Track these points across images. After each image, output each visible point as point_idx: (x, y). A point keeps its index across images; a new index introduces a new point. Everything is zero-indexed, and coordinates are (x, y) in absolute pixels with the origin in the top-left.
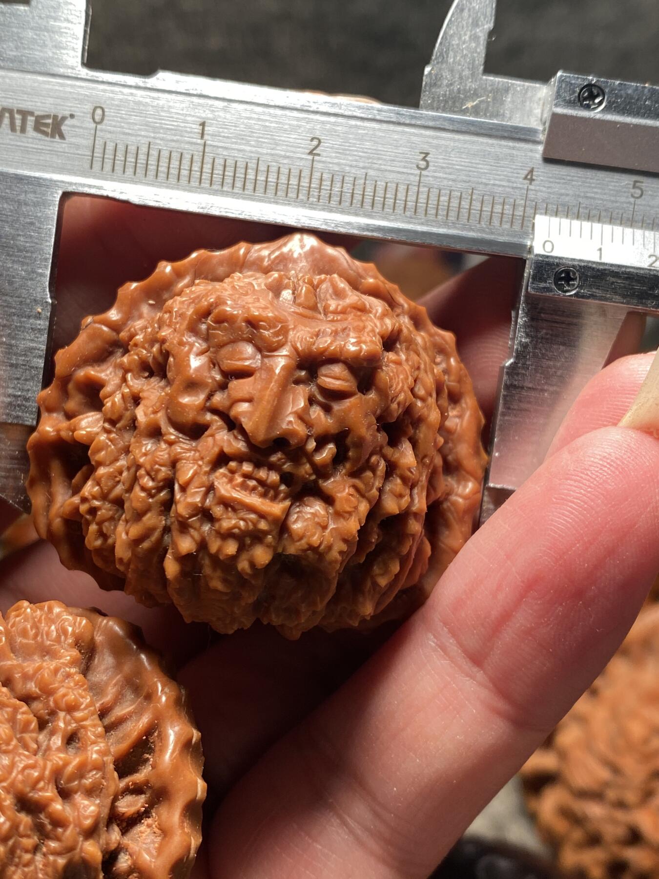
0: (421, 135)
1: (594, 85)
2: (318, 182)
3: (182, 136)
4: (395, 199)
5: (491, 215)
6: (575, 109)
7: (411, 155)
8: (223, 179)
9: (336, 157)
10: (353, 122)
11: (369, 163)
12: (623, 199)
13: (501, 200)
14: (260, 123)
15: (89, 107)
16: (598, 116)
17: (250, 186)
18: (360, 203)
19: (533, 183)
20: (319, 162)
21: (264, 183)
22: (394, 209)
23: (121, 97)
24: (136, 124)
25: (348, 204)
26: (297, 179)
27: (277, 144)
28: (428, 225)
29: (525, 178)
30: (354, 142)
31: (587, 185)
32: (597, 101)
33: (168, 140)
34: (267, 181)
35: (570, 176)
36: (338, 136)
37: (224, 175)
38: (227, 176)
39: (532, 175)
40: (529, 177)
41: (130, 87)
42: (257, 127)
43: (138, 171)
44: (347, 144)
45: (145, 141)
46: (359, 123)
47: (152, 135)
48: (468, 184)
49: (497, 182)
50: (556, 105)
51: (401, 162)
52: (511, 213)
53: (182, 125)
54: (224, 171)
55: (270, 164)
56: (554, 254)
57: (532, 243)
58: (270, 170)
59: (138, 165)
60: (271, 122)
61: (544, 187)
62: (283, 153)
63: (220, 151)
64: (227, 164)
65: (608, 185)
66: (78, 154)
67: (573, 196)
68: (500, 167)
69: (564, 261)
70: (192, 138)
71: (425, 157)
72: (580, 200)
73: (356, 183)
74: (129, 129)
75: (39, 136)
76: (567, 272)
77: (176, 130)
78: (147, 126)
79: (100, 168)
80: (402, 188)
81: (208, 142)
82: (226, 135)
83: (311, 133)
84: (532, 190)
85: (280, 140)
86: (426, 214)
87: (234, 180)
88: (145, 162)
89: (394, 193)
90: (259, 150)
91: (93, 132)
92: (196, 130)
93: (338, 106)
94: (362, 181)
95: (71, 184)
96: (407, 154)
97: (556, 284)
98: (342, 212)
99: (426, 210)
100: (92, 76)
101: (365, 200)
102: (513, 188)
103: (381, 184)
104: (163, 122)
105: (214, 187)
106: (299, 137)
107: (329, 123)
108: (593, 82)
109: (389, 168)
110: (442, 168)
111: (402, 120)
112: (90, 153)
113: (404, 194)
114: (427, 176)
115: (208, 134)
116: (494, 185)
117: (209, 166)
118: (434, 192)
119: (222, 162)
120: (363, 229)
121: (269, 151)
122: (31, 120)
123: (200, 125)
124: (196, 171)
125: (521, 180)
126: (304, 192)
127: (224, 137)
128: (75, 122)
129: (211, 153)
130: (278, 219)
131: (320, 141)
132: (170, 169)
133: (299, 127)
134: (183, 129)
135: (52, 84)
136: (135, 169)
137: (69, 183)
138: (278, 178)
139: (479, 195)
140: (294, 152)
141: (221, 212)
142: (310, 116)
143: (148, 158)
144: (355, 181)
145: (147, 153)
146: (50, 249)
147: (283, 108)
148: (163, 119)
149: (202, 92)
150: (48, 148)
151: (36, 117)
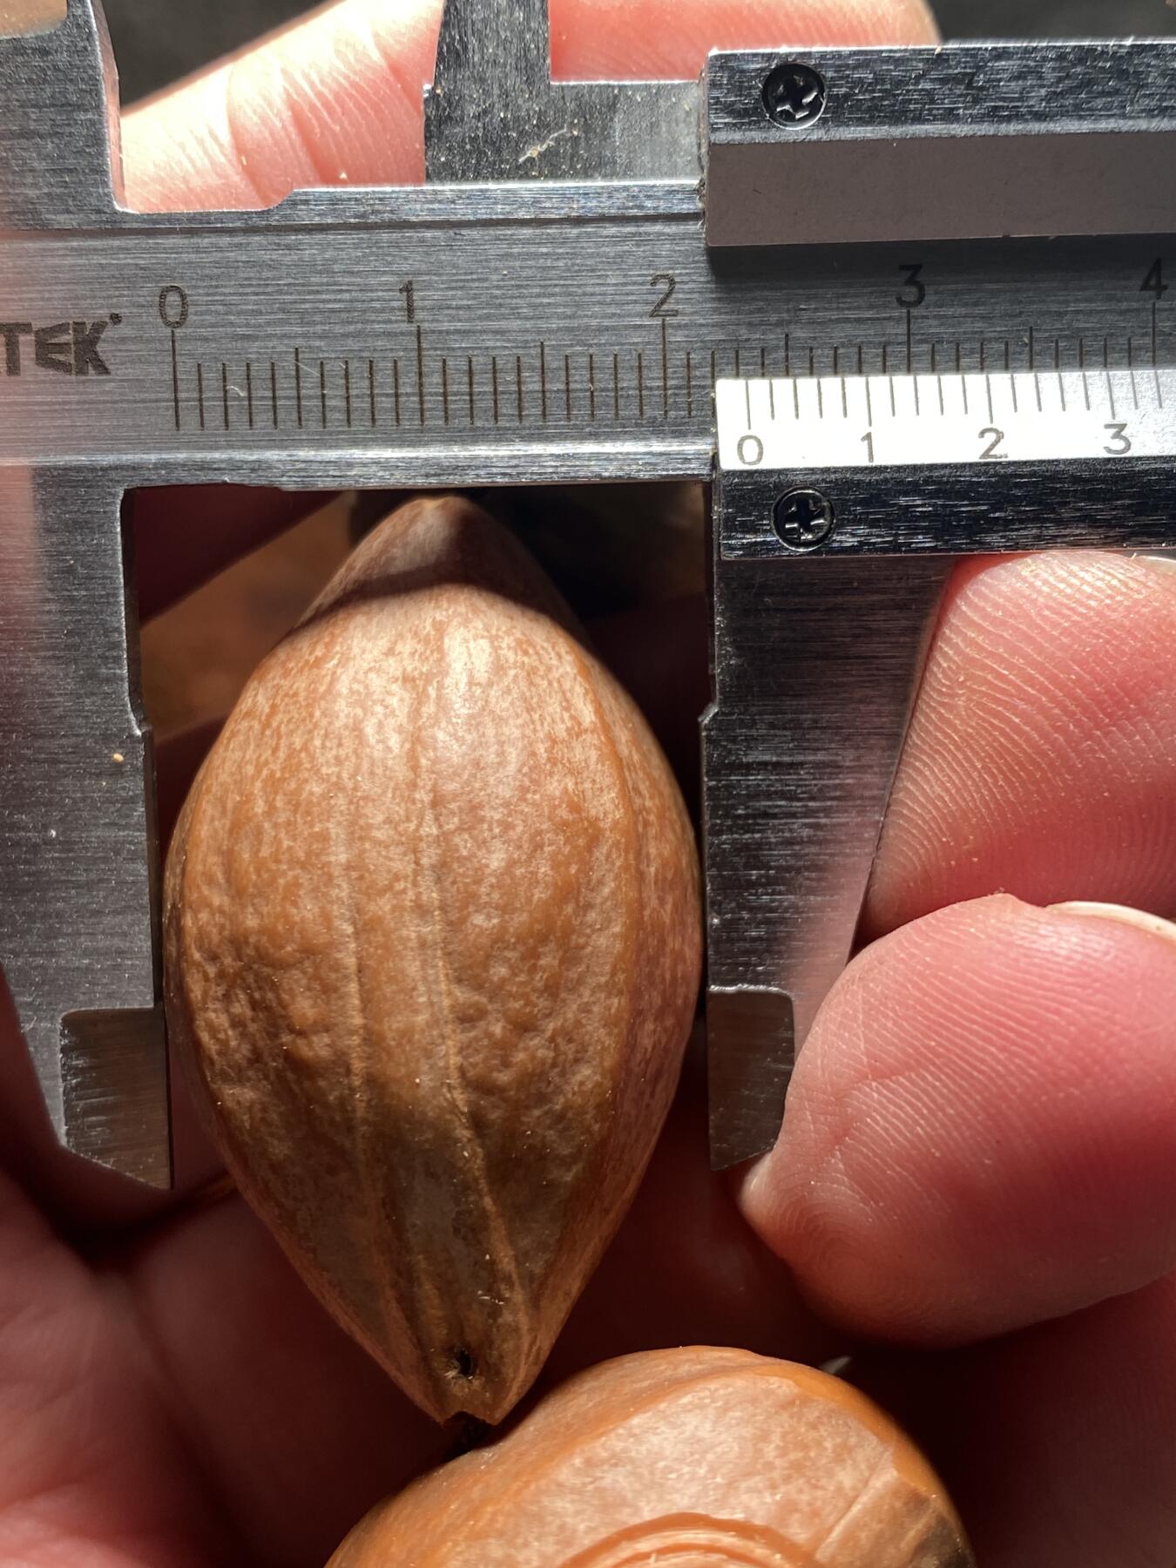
2: (683, 372)
3: (365, 322)
8: (471, 401)
9: (716, 311)
11: (790, 310)
13: (1099, 344)
14: (531, 263)
15: (148, 292)
17: (532, 407)
20: (679, 327)
21: (564, 396)
23: (215, 257)
24: (259, 313)
26: (635, 375)
27: (578, 305)
33: (335, 337)
34: (568, 391)
37: (471, 394)
38: (479, 394)
42: (526, 273)
43: (281, 415)
45: (285, 347)
47: (300, 330)
48: (1018, 320)
49: (1083, 306)
53: (359, 295)
54: (471, 383)
55: (568, 351)
58: (572, 365)
59: (280, 403)
60: (559, 257)
62: (594, 322)
63: (454, 342)
64: (474, 368)
66: (143, 401)
70: (390, 321)
71: (914, 275)
73: (767, 362)
74: (248, 325)
75: (51, 373)
77: (350, 311)
78: (285, 311)
79: (198, 424)
80: (874, 355)
81: (425, 326)
82: (465, 302)
83: (650, 267)
85: (585, 294)
87: (495, 400)
88: (293, 393)
90: (543, 325)
91: (168, 346)
92: (395, 304)
94: (781, 355)
95: (139, 468)
102: (1121, 313)
103: (825, 355)
104: (319, 297)
105: (456, 424)
106: (624, 280)
109: (836, 314)
110: (956, 293)
112: (169, 395)
114: (925, 317)
115: (423, 309)
116: (1077, 312)
117: (437, 379)
118: (946, 351)
119: (462, 364)
121: (562, 323)
122: (26, 341)
123: (401, 291)
124: (409, 394)
126: (655, 400)
127: (458, 308)
128: (124, 330)
129: (436, 349)
130: (606, 470)
131: (672, 282)
132: (352, 400)
133: (621, 257)
134: (365, 305)
135: (61, 253)
136: (275, 413)
137: (134, 468)
138: (592, 380)
139: (1047, 340)
140: (620, 316)
141: (478, 476)
142: (642, 229)
143: (298, 383)
144: (763, 356)
145: (294, 373)
146: (119, 621)
147: (579, 221)
148: (318, 292)
149: (394, 217)
150: (76, 398)
151: (37, 333)
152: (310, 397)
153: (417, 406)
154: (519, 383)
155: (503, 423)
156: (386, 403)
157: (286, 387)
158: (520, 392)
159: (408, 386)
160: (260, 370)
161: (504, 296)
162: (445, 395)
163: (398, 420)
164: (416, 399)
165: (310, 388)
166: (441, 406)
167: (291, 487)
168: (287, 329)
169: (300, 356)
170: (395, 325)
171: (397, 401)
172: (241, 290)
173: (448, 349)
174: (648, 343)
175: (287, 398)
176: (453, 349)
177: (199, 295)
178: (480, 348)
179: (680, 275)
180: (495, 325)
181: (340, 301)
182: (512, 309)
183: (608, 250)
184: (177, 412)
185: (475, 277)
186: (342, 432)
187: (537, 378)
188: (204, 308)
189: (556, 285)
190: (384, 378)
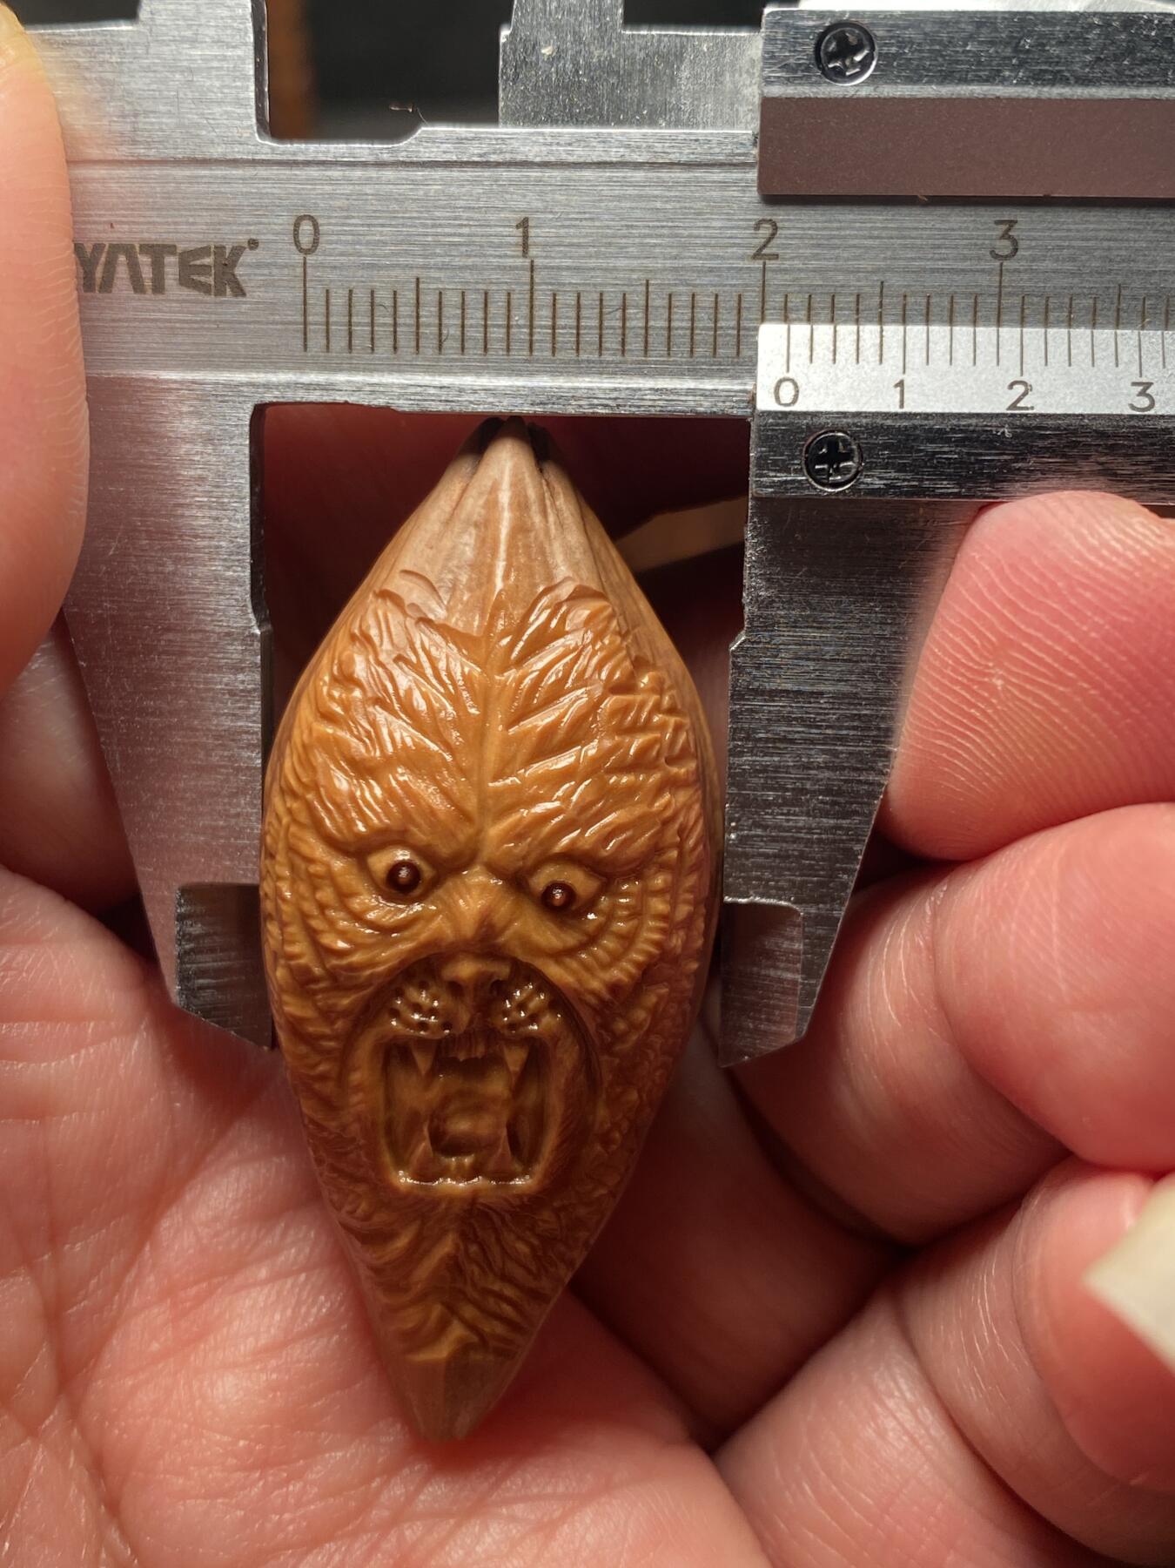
154: (624, 319)
158: (624, 327)
160: (384, 297)
161: (614, 236)
166: (549, 338)
168: (410, 261)
170: (512, 260)
171: (508, 333)
172: (368, 222)
173: (559, 284)
177: (329, 224)
181: (460, 235)
182: (622, 248)
183: (714, 194)
185: (587, 216)
186: (456, 360)
188: (335, 238)
189: (663, 227)
190: (498, 308)
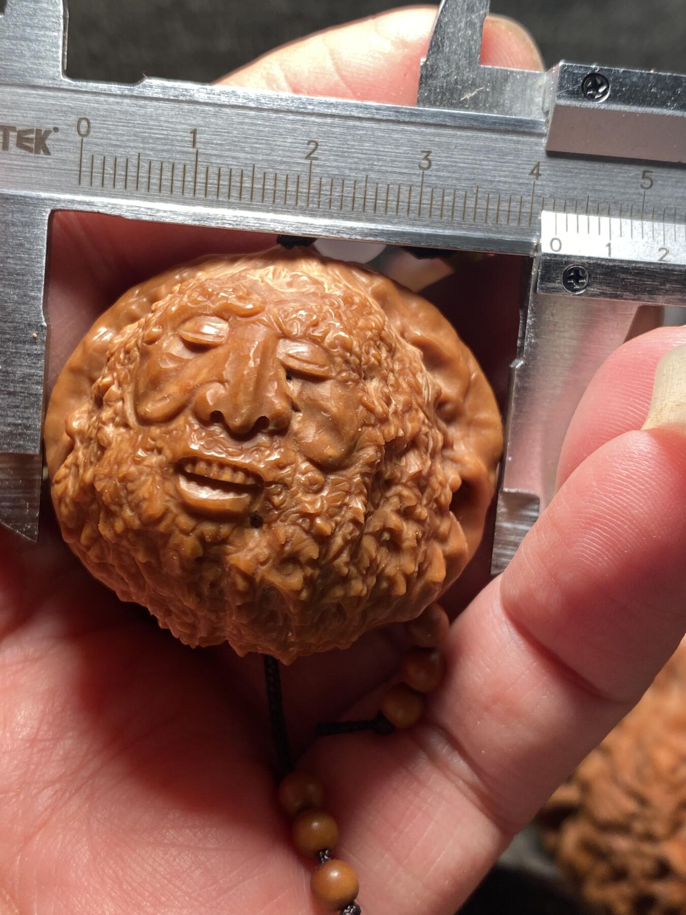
0: (421, 133)
1: (598, 75)
2: (317, 187)
3: (173, 145)
4: (398, 201)
5: (498, 213)
6: (579, 100)
7: (413, 154)
8: (218, 188)
9: (336, 160)
10: (351, 123)
11: (369, 165)
12: (633, 191)
13: (508, 198)
14: (253, 128)
15: (73, 119)
16: (603, 107)
17: (246, 195)
18: (361, 207)
19: (540, 178)
20: (318, 166)
21: (262, 191)
22: (397, 212)
23: (107, 107)
24: (124, 135)
25: (349, 209)
26: (295, 186)
27: (272, 150)
28: (433, 227)
29: (532, 173)
30: (353, 143)
31: (596, 177)
32: (601, 90)
33: (158, 151)
34: (264, 189)
35: (577, 168)
36: (336, 138)
37: (218, 185)
38: (222, 185)
39: (538, 170)
40: (535, 172)
41: (115, 96)
42: (250, 132)
43: (129, 184)
44: (346, 146)
45: (133, 152)
46: (358, 123)
47: (142, 145)
48: (472, 182)
49: (502, 179)
50: (559, 97)
51: (402, 162)
52: (518, 210)
53: (172, 133)
54: (219, 180)
55: (266, 170)
56: (562, 252)
57: (539, 240)
58: (267, 177)
59: (129, 178)
60: (266, 126)
61: (551, 181)
62: (279, 159)
63: (213, 160)
64: (221, 173)
65: (616, 177)
66: (65, 170)
67: (581, 189)
68: (505, 163)
69: (573, 259)
70: (184, 147)
71: (427, 155)
72: (589, 193)
73: (356, 187)
74: (117, 140)
75: (23, 152)
76: (576, 271)
77: (166, 140)
78: (135, 136)
79: (89, 183)
80: (404, 189)
81: (200, 151)
82: (219, 142)
83: (307, 136)
84: (539, 185)
85: (276, 145)
86: (430, 215)
87: (230, 189)
88: (135, 174)
89: (396, 195)
90: (255, 156)
91: (79, 145)
92: (187, 139)
93: (335, 106)
94: (364, 184)
95: (59, 201)
96: (408, 154)
97: (565, 283)
98: (345, 218)
99: (431, 212)
100: (75, 86)
101: (367, 204)
102: (520, 184)
103: (383, 187)
104: (152, 131)
105: (210, 197)
106: (295, 141)
107: (325, 124)
108: (596, 71)
109: (390, 169)
110: (446, 166)
111: (402, 119)
112: (77, 168)
113: (407, 195)
114: (430, 175)
115: (200, 142)
116: (499, 181)
117: (203, 176)
118: (438, 193)
119: (216, 170)
120: (366, 235)
121: (265, 157)
122: (13, 135)
123: (191, 133)
124: (189, 182)
125: (527, 175)
126: (304, 198)
127: (217, 144)
128: (59, 135)
129: (204, 162)
130: (278, 228)
131: (317, 144)
132: (162, 181)
133: (294, 130)
134: (174, 137)
135: (33, 96)
136: (126, 183)
137: (57, 201)
138: (275, 185)
139: (484, 193)
140: (291, 157)
141: (218, 223)
142: (305, 119)
143: (138, 170)
144: (355, 184)
145: (137, 165)
146: (42, 271)
147: (277, 111)
148: (152, 129)
149: (191, 98)
150: (33, 164)
151: (19, 132)
152: (143, 177)
153: (193, 187)
155: (232, 200)
156: (178, 184)
157: (132, 171)
159: (189, 178)
162: (206, 183)
163: (183, 193)
164: (192, 184)
165: (143, 173)
167: (130, 218)
169: (141, 157)
174: (303, 171)
175: (132, 176)
176: (212, 163)
178: (225, 164)
179: (321, 142)
180: (234, 154)
184: (80, 176)
187: (250, 181)
